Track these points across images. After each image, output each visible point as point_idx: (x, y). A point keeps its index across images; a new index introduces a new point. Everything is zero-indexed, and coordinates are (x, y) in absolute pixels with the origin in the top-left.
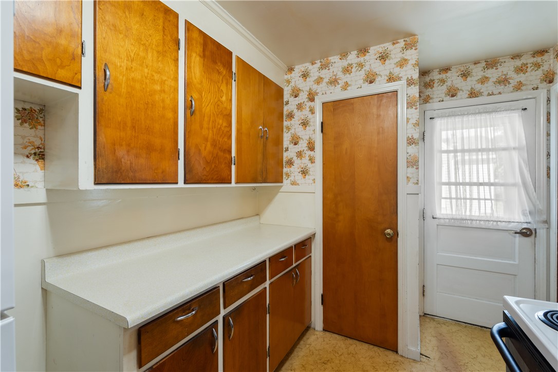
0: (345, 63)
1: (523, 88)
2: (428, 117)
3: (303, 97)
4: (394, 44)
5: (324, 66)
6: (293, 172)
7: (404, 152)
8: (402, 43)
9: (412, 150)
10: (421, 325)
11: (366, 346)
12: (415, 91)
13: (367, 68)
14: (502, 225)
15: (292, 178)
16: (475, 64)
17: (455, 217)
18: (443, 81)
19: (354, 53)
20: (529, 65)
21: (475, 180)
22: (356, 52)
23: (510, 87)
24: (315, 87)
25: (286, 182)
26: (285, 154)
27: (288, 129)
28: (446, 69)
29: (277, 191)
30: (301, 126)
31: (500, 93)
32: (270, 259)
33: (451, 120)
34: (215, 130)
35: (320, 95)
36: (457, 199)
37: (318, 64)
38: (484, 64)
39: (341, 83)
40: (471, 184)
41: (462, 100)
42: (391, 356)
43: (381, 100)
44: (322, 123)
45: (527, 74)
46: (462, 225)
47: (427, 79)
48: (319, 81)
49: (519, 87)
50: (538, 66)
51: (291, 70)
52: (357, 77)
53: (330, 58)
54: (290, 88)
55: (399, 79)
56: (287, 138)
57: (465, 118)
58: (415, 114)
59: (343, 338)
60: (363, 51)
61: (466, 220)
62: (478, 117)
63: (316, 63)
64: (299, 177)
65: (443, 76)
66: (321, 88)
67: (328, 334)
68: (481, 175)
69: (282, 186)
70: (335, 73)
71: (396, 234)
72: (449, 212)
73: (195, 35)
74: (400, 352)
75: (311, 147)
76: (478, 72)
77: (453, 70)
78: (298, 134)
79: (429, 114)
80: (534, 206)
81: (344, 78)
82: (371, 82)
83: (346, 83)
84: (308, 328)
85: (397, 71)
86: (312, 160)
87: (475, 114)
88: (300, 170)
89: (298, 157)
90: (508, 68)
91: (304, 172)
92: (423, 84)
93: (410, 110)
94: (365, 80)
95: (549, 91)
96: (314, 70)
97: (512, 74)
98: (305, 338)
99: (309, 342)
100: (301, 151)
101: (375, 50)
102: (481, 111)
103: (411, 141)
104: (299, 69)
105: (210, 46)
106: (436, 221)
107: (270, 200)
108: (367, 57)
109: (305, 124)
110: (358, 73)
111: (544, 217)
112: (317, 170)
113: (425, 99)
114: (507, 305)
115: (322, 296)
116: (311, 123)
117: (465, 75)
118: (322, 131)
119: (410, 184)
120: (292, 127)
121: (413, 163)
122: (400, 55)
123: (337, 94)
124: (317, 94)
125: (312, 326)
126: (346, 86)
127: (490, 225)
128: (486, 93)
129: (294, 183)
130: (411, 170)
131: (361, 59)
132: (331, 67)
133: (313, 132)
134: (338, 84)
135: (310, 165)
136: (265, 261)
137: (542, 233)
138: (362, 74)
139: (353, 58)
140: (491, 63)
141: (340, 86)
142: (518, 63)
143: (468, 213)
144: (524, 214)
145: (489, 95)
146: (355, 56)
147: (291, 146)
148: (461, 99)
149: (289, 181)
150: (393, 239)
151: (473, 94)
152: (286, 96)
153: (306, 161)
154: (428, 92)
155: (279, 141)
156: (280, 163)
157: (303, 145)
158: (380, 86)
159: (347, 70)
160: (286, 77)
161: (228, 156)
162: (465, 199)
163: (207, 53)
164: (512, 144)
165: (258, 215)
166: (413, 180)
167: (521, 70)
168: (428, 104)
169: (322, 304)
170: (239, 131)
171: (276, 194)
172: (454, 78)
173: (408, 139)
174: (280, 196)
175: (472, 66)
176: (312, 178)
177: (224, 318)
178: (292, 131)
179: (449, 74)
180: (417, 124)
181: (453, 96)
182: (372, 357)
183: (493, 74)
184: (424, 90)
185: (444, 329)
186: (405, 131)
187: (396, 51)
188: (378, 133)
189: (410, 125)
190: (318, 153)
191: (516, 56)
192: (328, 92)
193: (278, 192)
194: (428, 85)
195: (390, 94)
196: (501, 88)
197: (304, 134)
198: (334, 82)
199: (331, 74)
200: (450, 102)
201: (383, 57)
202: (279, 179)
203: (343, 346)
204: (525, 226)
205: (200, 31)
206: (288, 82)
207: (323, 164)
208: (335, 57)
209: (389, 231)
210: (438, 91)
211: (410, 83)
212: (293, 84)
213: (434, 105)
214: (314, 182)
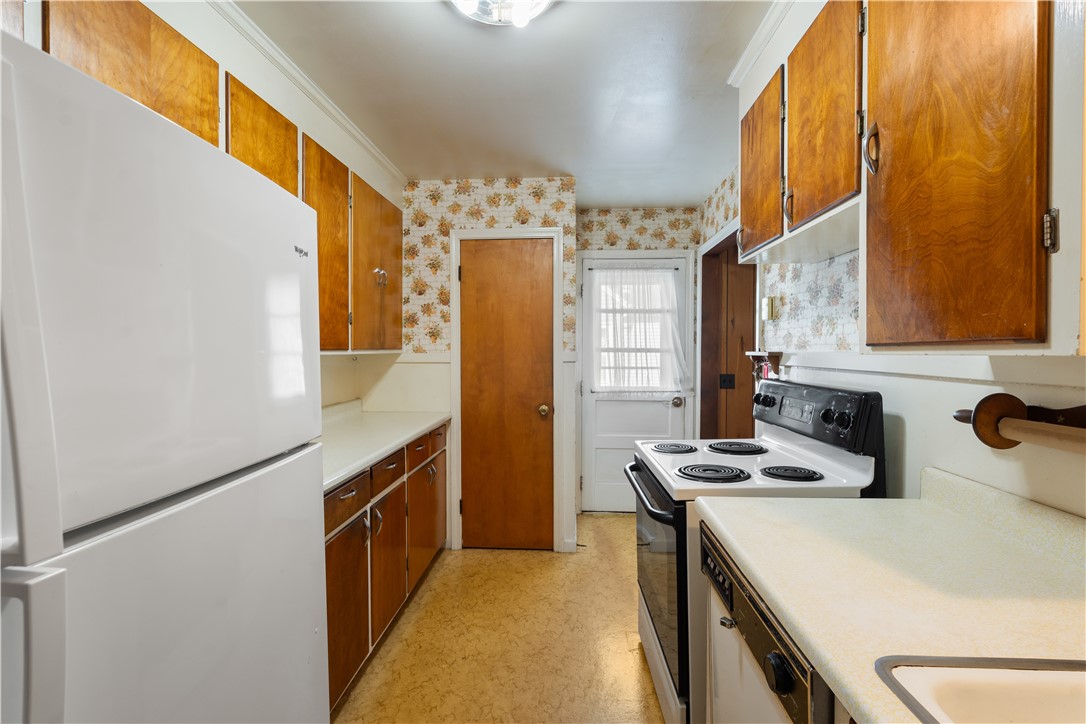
0: (491, 191)
1: (676, 245)
2: (586, 269)
3: (431, 227)
4: (549, 180)
5: (463, 190)
6: (418, 333)
7: (560, 312)
8: (558, 182)
9: (569, 310)
10: (578, 523)
11: (518, 552)
12: (571, 241)
13: (518, 203)
14: (657, 396)
15: (415, 342)
16: (634, 210)
17: (614, 390)
18: (602, 225)
19: (503, 181)
20: (681, 222)
21: (633, 346)
22: (505, 180)
23: (664, 243)
24: (449, 216)
25: (407, 348)
26: (405, 308)
27: (409, 270)
28: (605, 211)
29: (392, 360)
30: (428, 268)
31: (656, 248)
32: (407, 446)
33: (610, 273)
34: (332, 278)
35: (457, 227)
36: (616, 368)
37: (454, 186)
38: (642, 212)
39: (486, 217)
40: (629, 350)
41: (620, 251)
42: (546, 555)
43: (535, 247)
44: (460, 268)
45: (680, 231)
46: (620, 398)
47: (586, 220)
48: (455, 208)
49: (672, 244)
50: (688, 223)
51: (413, 185)
52: (505, 213)
53: (470, 181)
54: (411, 210)
55: (555, 224)
56: (407, 283)
57: (624, 273)
58: (571, 268)
59: (490, 550)
60: (514, 181)
61: (625, 392)
62: (636, 273)
63: (450, 183)
64: (426, 342)
65: (602, 218)
66: (459, 219)
67: (468, 550)
68: (638, 341)
69: (399, 354)
70: (477, 202)
71: (552, 410)
72: (608, 384)
73: (313, 151)
74: (555, 549)
75: (444, 299)
76: (636, 220)
77: (613, 213)
78: (425, 280)
79: (588, 264)
80: (684, 374)
81: (489, 212)
82: (523, 223)
83: (493, 218)
84: (441, 550)
85: (553, 214)
86: (445, 318)
87: (632, 269)
88: (428, 330)
89: (424, 312)
90: (663, 221)
91: (434, 334)
92: (581, 225)
93: (566, 263)
94: (517, 219)
95: (696, 252)
96: (448, 191)
97: (666, 229)
98: (439, 560)
99: (446, 562)
100: (428, 305)
101: (528, 183)
102: (639, 266)
103: (568, 301)
104: (426, 185)
105: (328, 164)
106: (595, 396)
107: (378, 376)
108: (519, 189)
109: (435, 266)
110: (507, 208)
111: (691, 386)
112: (453, 332)
113: (584, 245)
114: (636, 448)
115: (461, 501)
116: (444, 266)
117: (625, 221)
118: (460, 279)
119: (567, 351)
120: (416, 268)
121: (570, 326)
122: (556, 195)
123: (479, 231)
124: (452, 226)
125: (447, 546)
126: (492, 222)
127: (646, 396)
128: (643, 247)
129: (418, 350)
130: (567, 333)
131: (511, 191)
132: (471, 193)
133: (446, 279)
134: (482, 218)
135: (442, 324)
136: (403, 448)
137: (689, 401)
138: (512, 210)
139: (500, 186)
140: (649, 212)
141: (484, 220)
142: (672, 217)
143: (626, 385)
144: (676, 383)
145: (647, 248)
146: (504, 185)
147: (414, 297)
148: (621, 249)
149: (410, 347)
150: (548, 417)
151: (632, 246)
152: (406, 223)
153: (436, 318)
154: (587, 235)
155: (396, 288)
156: (397, 320)
157: (432, 296)
158: (534, 230)
159: (493, 201)
160: (405, 194)
161: (344, 312)
162: (624, 368)
163: (325, 174)
164: (667, 307)
165: (358, 398)
166: (570, 346)
167: (674, 225)
168: (586, 251)
169: (461, 512)
170: (355, 276)
171: (390, 366)
172: (612, 222)
173: (565, 297)
174: (395, 368)
175: (631, 213)
176: (446, 342)
177: (371, 509)
178: (415, 274)
179: (608, 217)
180: (573, 281)
181: (612, 244)
182: (525, 560)
183: (651, 225)
184: (581, 231)
185: (602, 522)
186: (562, 288)
187: (552, 188)
188: (532, 288)
189: (567, 282)
190: (455, 308)
191: (671, 210)
192: (468, 226)
193: (394, 362)
194: (586, 227)
195: (545, 241)
196: (656, 242)
197: (434, 281)
198: (476, 213)
199: (473, 203)
200: (609, 252)
201: (538, 194)
202: (397, 344)
203: (491, 558)
204: (676, 395)
205: (318, 146)
206: (409, 202)
207: (462, 324)
208: (478, 180)
209: (544, 407)
210: (597, 236)
211: (567, 230)
212: (416, 206)
213: (593, 253)
214: (449, 349)
